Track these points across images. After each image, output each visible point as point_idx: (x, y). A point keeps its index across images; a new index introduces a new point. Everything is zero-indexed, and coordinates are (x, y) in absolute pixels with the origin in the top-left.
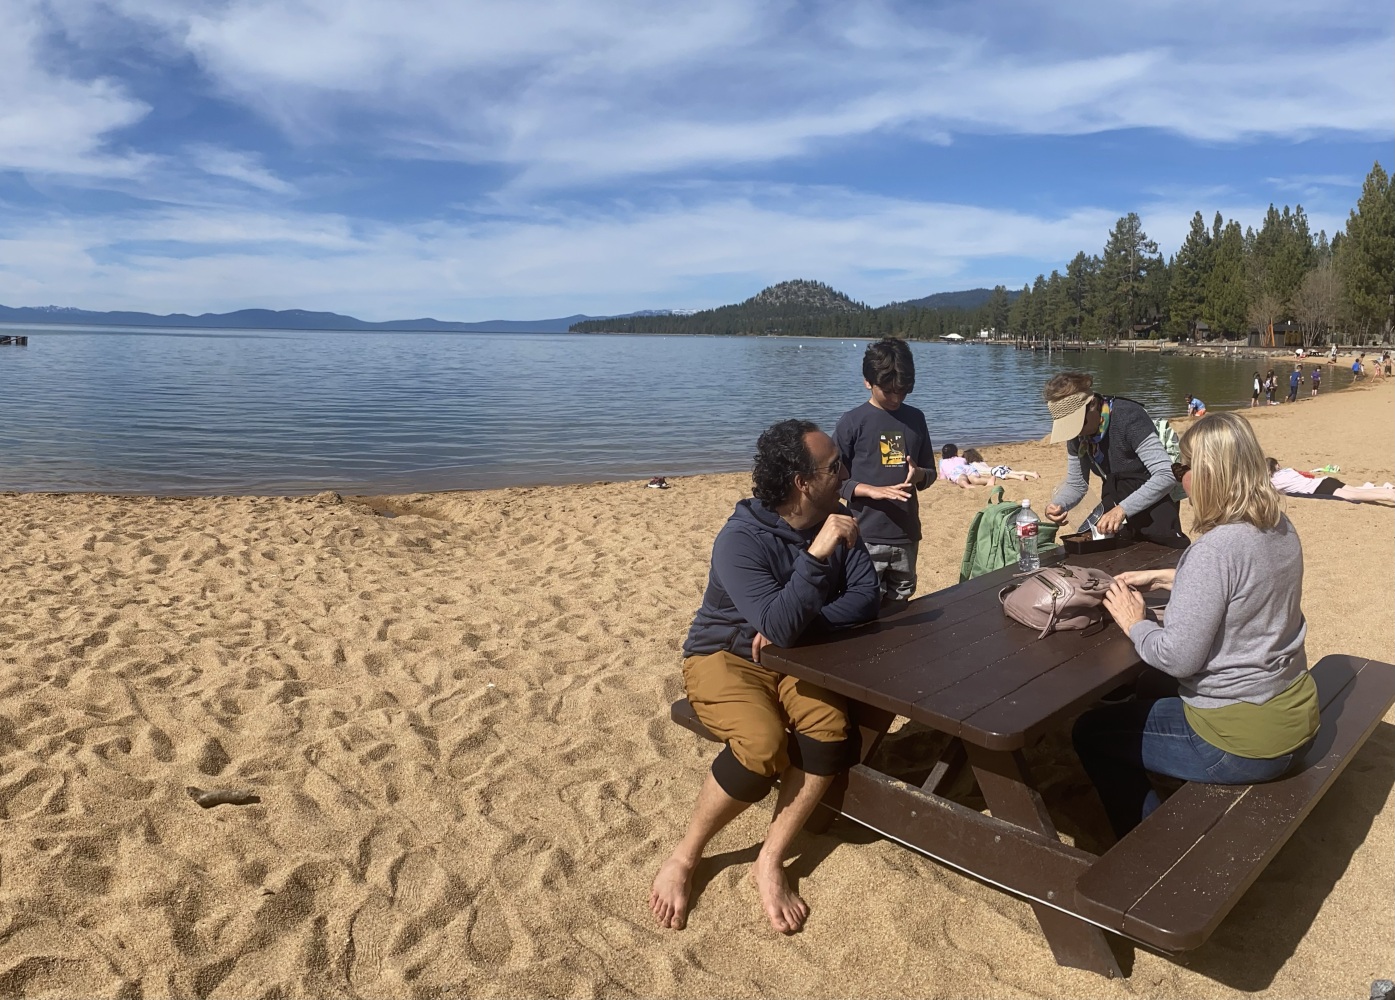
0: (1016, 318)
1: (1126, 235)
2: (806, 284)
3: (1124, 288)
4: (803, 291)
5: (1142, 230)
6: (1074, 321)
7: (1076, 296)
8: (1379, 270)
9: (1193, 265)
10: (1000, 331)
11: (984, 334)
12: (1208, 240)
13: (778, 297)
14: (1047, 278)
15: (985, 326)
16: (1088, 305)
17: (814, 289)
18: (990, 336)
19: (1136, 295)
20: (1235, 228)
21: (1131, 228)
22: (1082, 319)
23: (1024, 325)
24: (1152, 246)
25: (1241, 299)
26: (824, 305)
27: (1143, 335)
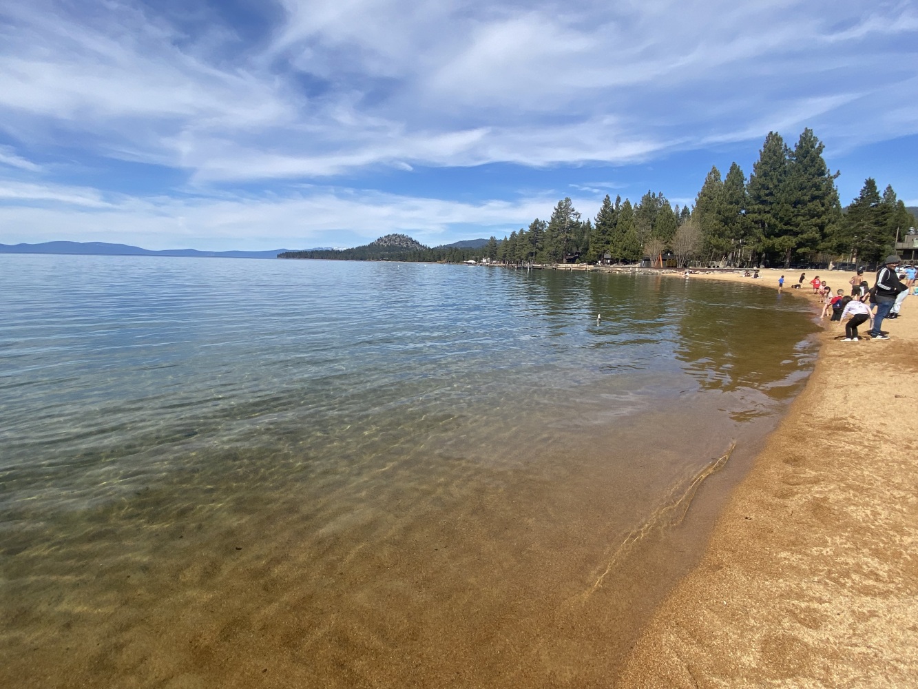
1: (562, 211)
2: (399, 236)
3: (562, 236)
4: (398, 240)
5: (572, 206)
6: (532, 254)
7: (533, 241)
9: (604, 224)
10: (492, 259)
11: (484, 260)
12: (613, 211)
13: (385, 242)
14: (517, 233)
15: (485, 256)
16: (540, 246)
17: (403, 238)
18: (487, 262)
19: (568, 240)
20: (627, 204)
21: (566, 205)
22: (536, 253)
23: (504, 256)
24: (578, 215)
25: (634, 241)
26: (407, 246)
27: (572, 261)
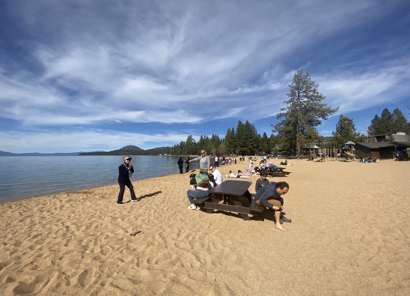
0: (171, 152)
1: (190, 139)
2: (132, 146)
3: (190, 147)
4: (132, 147)
5: (192, 138)
6: (181, 152)
7: (181, 148)
8: (231, 144)
9: (201, 143)
10: (168, 154)
11: (165, 154)
12: (203, 139)
13: (126, 148)
14: (176, 145)
15: (166, 153)
16: (184, 150)
17: (134, 147)
18: (166, 155)
19: (192, 148)
20: (208, 138)
21: (191, 137)
22: (182, 152)
23: (172, 153)
24: (194, 140)
25: (209, 149)
26: (136, 150)
27: (193, 154)
